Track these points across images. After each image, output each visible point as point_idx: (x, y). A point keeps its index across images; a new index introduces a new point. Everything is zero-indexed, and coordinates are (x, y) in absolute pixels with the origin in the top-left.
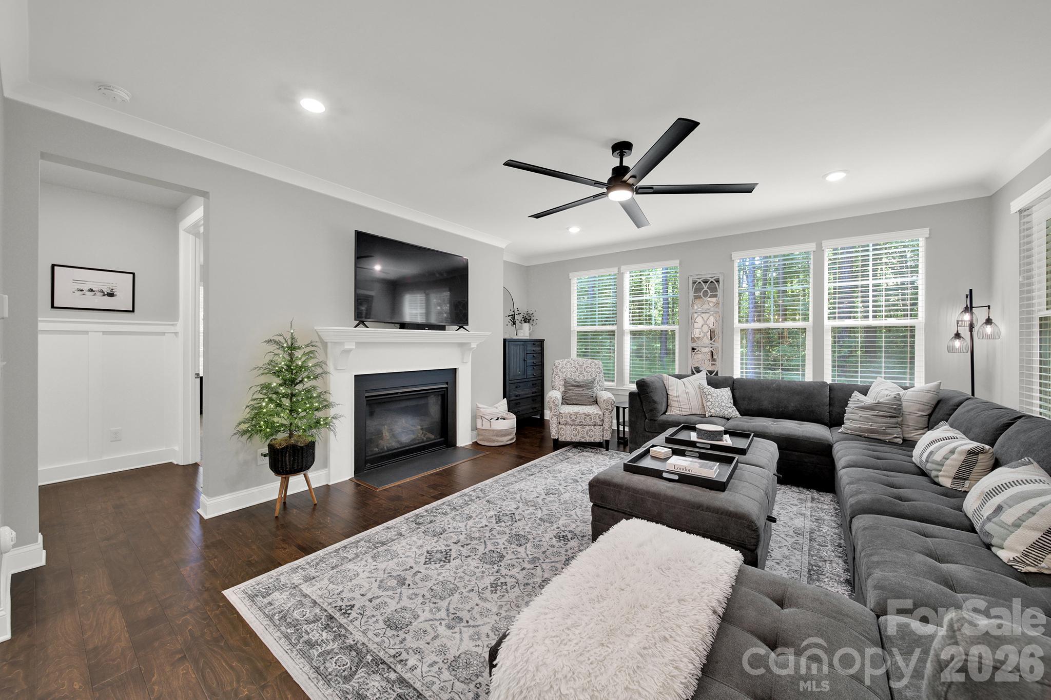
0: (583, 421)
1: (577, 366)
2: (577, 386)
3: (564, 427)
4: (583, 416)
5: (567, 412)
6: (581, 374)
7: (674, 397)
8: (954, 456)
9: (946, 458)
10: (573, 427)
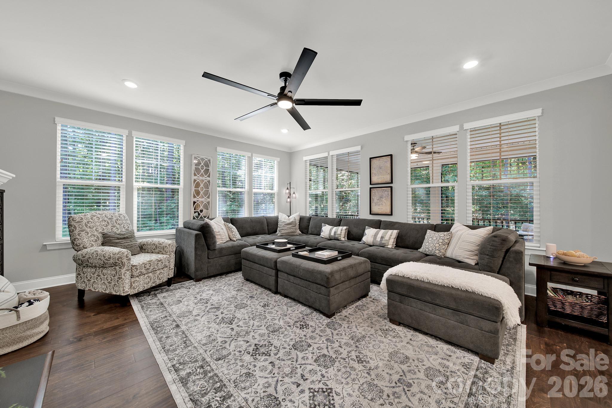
0: (156, 267)
1: (106, 219)
2: (124, 238)
3: (137, 279)
4: (156, 263)
5: (141, 263)
6: (114, 226)
7: (217, 232)
8: (343, 231)
9: (341, 232)
10: (146, 276)
